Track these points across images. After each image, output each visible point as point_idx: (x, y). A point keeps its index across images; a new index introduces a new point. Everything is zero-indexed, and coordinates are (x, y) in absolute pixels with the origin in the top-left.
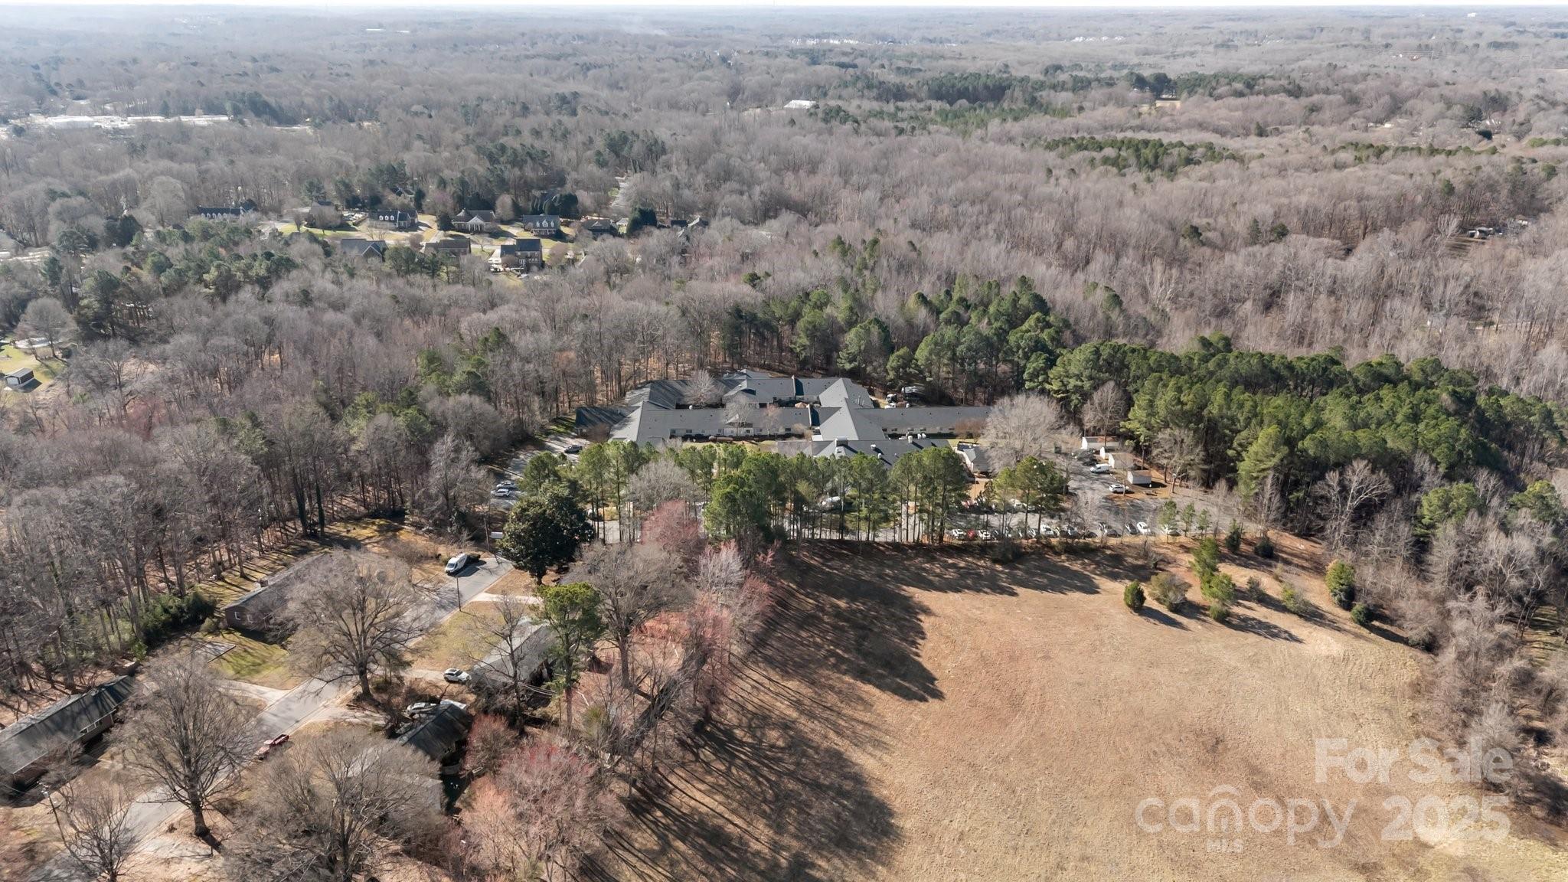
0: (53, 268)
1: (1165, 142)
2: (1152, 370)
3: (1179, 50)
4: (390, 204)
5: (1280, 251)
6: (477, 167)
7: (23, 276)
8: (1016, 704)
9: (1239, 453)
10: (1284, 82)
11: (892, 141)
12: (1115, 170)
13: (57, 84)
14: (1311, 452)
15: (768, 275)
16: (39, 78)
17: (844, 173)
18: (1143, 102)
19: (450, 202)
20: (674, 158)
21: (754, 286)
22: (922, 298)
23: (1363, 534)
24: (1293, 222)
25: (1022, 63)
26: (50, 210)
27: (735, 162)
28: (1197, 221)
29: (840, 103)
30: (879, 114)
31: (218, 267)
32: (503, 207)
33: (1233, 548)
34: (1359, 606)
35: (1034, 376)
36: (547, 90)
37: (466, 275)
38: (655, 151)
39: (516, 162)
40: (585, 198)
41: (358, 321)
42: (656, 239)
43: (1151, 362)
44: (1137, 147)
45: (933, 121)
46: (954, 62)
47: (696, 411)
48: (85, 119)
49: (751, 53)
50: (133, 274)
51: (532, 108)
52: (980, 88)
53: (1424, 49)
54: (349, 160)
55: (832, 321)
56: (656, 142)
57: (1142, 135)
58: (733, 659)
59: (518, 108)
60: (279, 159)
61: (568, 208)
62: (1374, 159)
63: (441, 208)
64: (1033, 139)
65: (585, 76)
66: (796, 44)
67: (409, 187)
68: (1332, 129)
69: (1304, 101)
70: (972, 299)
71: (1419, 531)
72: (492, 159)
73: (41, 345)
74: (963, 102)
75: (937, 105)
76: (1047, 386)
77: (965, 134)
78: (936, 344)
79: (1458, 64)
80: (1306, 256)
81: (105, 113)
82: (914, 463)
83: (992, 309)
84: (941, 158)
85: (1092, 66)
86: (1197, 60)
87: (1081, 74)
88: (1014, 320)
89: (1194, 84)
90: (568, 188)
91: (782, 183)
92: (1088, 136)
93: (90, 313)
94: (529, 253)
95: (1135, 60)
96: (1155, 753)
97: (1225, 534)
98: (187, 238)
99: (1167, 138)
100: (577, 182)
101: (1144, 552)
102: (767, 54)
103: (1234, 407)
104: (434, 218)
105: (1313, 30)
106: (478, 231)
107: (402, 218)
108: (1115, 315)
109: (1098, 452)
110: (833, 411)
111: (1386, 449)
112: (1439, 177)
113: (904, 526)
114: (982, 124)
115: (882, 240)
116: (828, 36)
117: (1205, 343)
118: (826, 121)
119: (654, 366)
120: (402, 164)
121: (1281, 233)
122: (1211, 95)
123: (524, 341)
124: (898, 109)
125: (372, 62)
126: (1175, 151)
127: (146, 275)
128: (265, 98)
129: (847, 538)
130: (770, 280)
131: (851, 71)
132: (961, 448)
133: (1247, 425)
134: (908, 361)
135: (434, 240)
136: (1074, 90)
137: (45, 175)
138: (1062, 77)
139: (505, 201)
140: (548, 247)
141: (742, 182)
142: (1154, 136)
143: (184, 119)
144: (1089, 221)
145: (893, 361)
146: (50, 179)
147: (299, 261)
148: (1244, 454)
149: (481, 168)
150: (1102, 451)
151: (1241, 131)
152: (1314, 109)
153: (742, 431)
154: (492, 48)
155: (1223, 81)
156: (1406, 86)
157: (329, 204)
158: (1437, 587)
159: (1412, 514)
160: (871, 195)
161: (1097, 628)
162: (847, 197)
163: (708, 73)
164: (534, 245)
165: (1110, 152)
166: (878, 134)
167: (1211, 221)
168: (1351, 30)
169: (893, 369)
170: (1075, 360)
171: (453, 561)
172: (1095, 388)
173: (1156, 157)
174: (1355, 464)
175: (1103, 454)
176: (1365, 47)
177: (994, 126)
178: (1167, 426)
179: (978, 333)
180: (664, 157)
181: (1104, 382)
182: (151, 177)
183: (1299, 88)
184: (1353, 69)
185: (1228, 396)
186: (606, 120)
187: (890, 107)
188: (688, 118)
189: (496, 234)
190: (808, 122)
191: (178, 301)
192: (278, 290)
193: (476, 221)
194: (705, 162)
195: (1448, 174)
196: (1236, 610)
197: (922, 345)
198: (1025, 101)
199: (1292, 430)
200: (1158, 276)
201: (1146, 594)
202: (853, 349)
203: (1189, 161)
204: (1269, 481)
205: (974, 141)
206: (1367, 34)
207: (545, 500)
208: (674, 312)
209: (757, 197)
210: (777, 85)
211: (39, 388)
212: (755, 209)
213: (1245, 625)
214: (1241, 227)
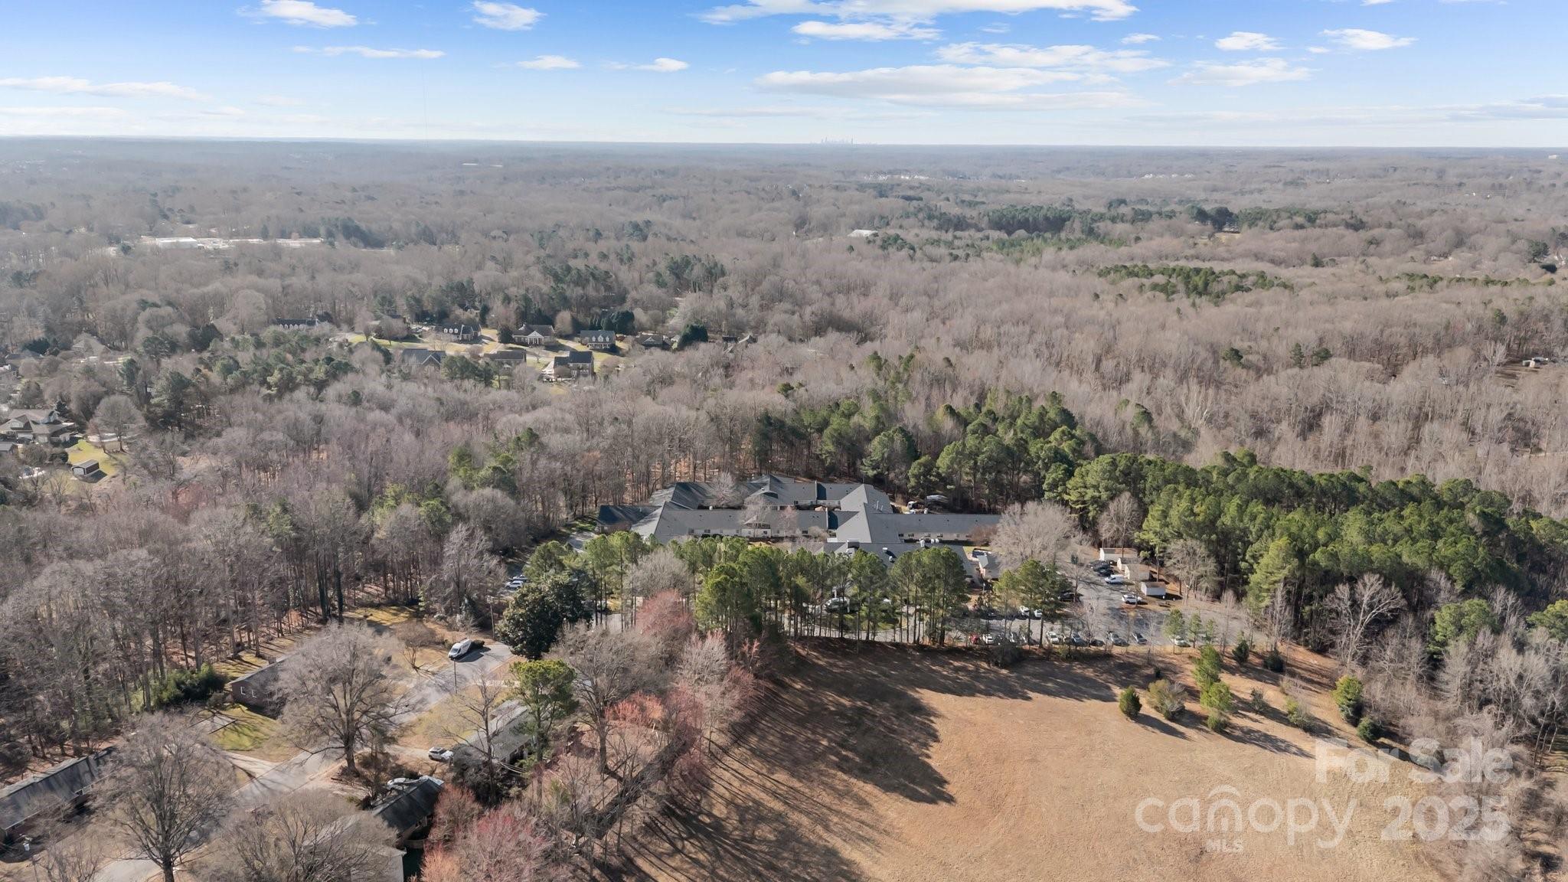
0: (131, 369)
1: (1217, 270)
2: (1167, 482)
3: (1247, 187)
4: (457, 318)
5: (1321, 375)
6: (541, 285)
7: (105, 376)
8: (996, 805)
9: (1251, 565)
10: (1347, 216)
11: (947, 265)
12: (1163, 296)
13: (170, 210)
14: (1323, 564)
15: (801, 385)
16: (154, 203)
17: (894, 297)
18: (1201, 233)
19: (513, 318)
20: (730, 279)
21: (787, 397)
22: (951, 410)
23: (1375, 649)
24: (1336, 345)
25: (1086, 197)
26: (140, 318)
27: (790, 285)
28: (1238, 345)
29: (899, 232)
30: (936, 242)
31: (281, 370)
32: (562, 322)
33: (1242, 659)
34: (1365, 721)
35: (1054, 486)
36: (622, 219)
37: (517, 383)
38: (714, 274)
39: (580, 281)
40: (640, 315)
41: (400, 420)
42: (702, 352)
43: (1167, 472)
44: (1187, 276)
45: (989, 249)
46: (1018, 196)
47: (717, 512)
48: (191, 240)
49: (822, 187)
50: (204, 376)
51: (605, 234)
52: (1041, 218)
53: (1498, 188)
54: (423, 279)
55: (859, 429)
56: (716, 265)
57: (1198, 264)
58: (713, 746)
59: (591, 233)
60: (358, 277)
61: (625, 325)
62: (1426, 288)
63: (504, 323)
64: (1087, 266)
65: (660, 206)
66: (867, 179)
67: (477, 304)
68: (1389, 261)
69: (1364, 234)
70: (1000, 411)
71: (1432, 648)
72: (558, 279)
73: (111, 439)
74: (1022, 233)
75: (995, 234)
76: (1066, 497)
77: (1018, 262)
78: (958, 453)
79: (1533, 203)
80: (1345, 379)
81: (210, 236)
82: (914, 562)
83: (1019, 422)
84: (991, 283)
85: (1158, 201)
86: (1264, 197)
87: (1144, 208)
88: (1041, 431)
89: (1255, 218)
90: (626, 307)
91: (833, 304)
92: (1140, 264)
93: (159, 410)
94: (581, 365)
95: (1202, 196)
96: (1135, 860)
97: (1233, 646)
98: (259, 344)
99: (1218, 267)
100: (636, 302)
101: (1149, 660)
102: (837, 188)
103: (1246, 519)
104: (496, 331)
105: (1386, 170)
106: (536, 344)
107: (466, 331)
108: (1144, 430)
109: (1115, 564)
110: (850, 515)
111: (1400, 564)
112: (1490, 306)
113: (904, 626)
114: (1038, 252)
115: (918, 356)
116: (900, 172)
117: (1227, 457)
118: (883, 248)
119: (682, 470)
120: (471, 282)
121: (1323, 356)
122: (1271, 228)
123: (554, 441)
124: (955, 237)
125: (462, 193)
126: (1225, 279)
127: (215, 377)
128: (357, 222)
129: (846, 636)
130: (802, 390)
131: (915, 203)
132: (975, 554)
133: (1259, 537)
134: (929, 468)
135: (493, 351)
136: (1133, 222)
137: (141, 287)
138: (1123, 210)
139: (564, 318)
140: (600, 359)
141: (796, 303)
142: (1206, 265)
143: (280, 241)
144: (1130, 342)
145: (915, 468)
146: (144, 292)
147: (357, 366)
148: (1255, 566)
149: (546, 287)
150: (1119, 562)
151: (1296, 261)
152: (1373, 242)
153: (760, 532)
154: (577, 181)
155: (1284, 215)
156: (1473, 221)
157: (398, 317)
158: (1450, 705)
159: (1424, 631)
160: (917, 316)
161: (1090, 733)
162: (895, 318)
163: (777, 204)
164: (587, 357)
165: (1159, 279)
166: (932, 260)
167: (1252, 344)
168: (1425, 169)
169: (915, 476)
170: (1094, 470)
171: (457, 646)
172: (1112, 498)
173: (1206, 284)
174: (1366, 577)
175: (1120, 565)
176: (1437, 186)
177: (1049, 254)
178: (1180, 536)
179: (1000, 443)
180: (721, 279)
181: (1121, 491)
182: (237, 290)
183: (1362, 222)
184: (1423, 205)
185: (1241, 509)
186: (673, 245)
187: (949, 236)
188: (752, 244)
189: (553, 347)
190: (866, 249)
191: (238, 399)
192: (331, 392)
193: (535, 335)
194: (760, 283)
195: (1499, 303)
196: (1236, 721)
197: (943, 454)
198: (1083, 232)
199: (1304, 543)
200: (1194, 395)
201: (1142, 701)
202: (876, 457)
203: (1238, 288)
204: (1279, 594)
205: (1025, 269)
206: (1441, 174)
207: (546, 587)
208: (703, 416)
209: (807, 317)
210: (843, 215)
211: (105, 479)
212: (804, 327)
213: (1247, 737)
214: (1282, 350)
